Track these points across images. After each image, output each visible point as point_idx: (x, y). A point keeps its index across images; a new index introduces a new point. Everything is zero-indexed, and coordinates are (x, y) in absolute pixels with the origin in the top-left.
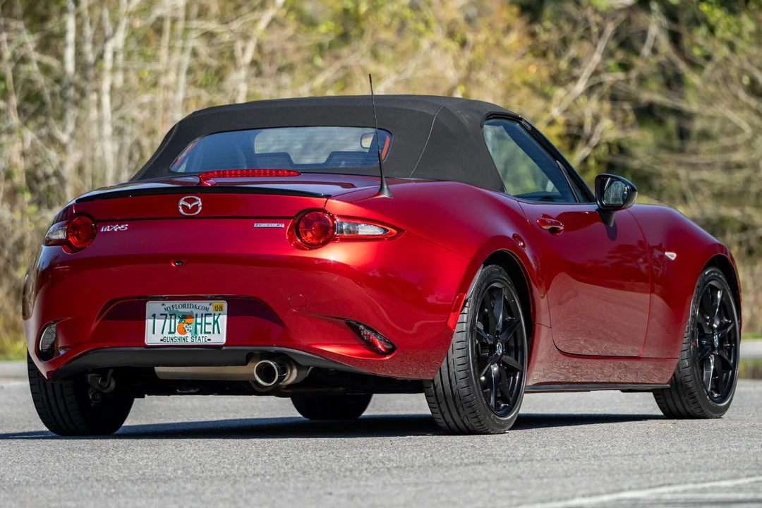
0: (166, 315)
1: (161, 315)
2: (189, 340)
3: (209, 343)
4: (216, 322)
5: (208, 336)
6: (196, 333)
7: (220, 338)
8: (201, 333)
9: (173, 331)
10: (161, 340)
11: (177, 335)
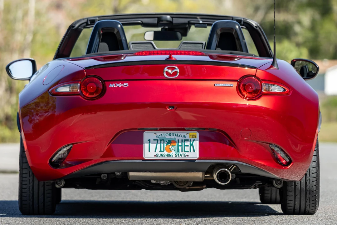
0: (158, 140)
1: (154, 140)
2: (174, 156)
3: (187, 158)
4: (192, 145)
5: (187, 154)
6: (178, 151)
7: (195, 155)
8: (182, 151)
9: (162, 150)
10: (155, 156)
11: (165, 152)
